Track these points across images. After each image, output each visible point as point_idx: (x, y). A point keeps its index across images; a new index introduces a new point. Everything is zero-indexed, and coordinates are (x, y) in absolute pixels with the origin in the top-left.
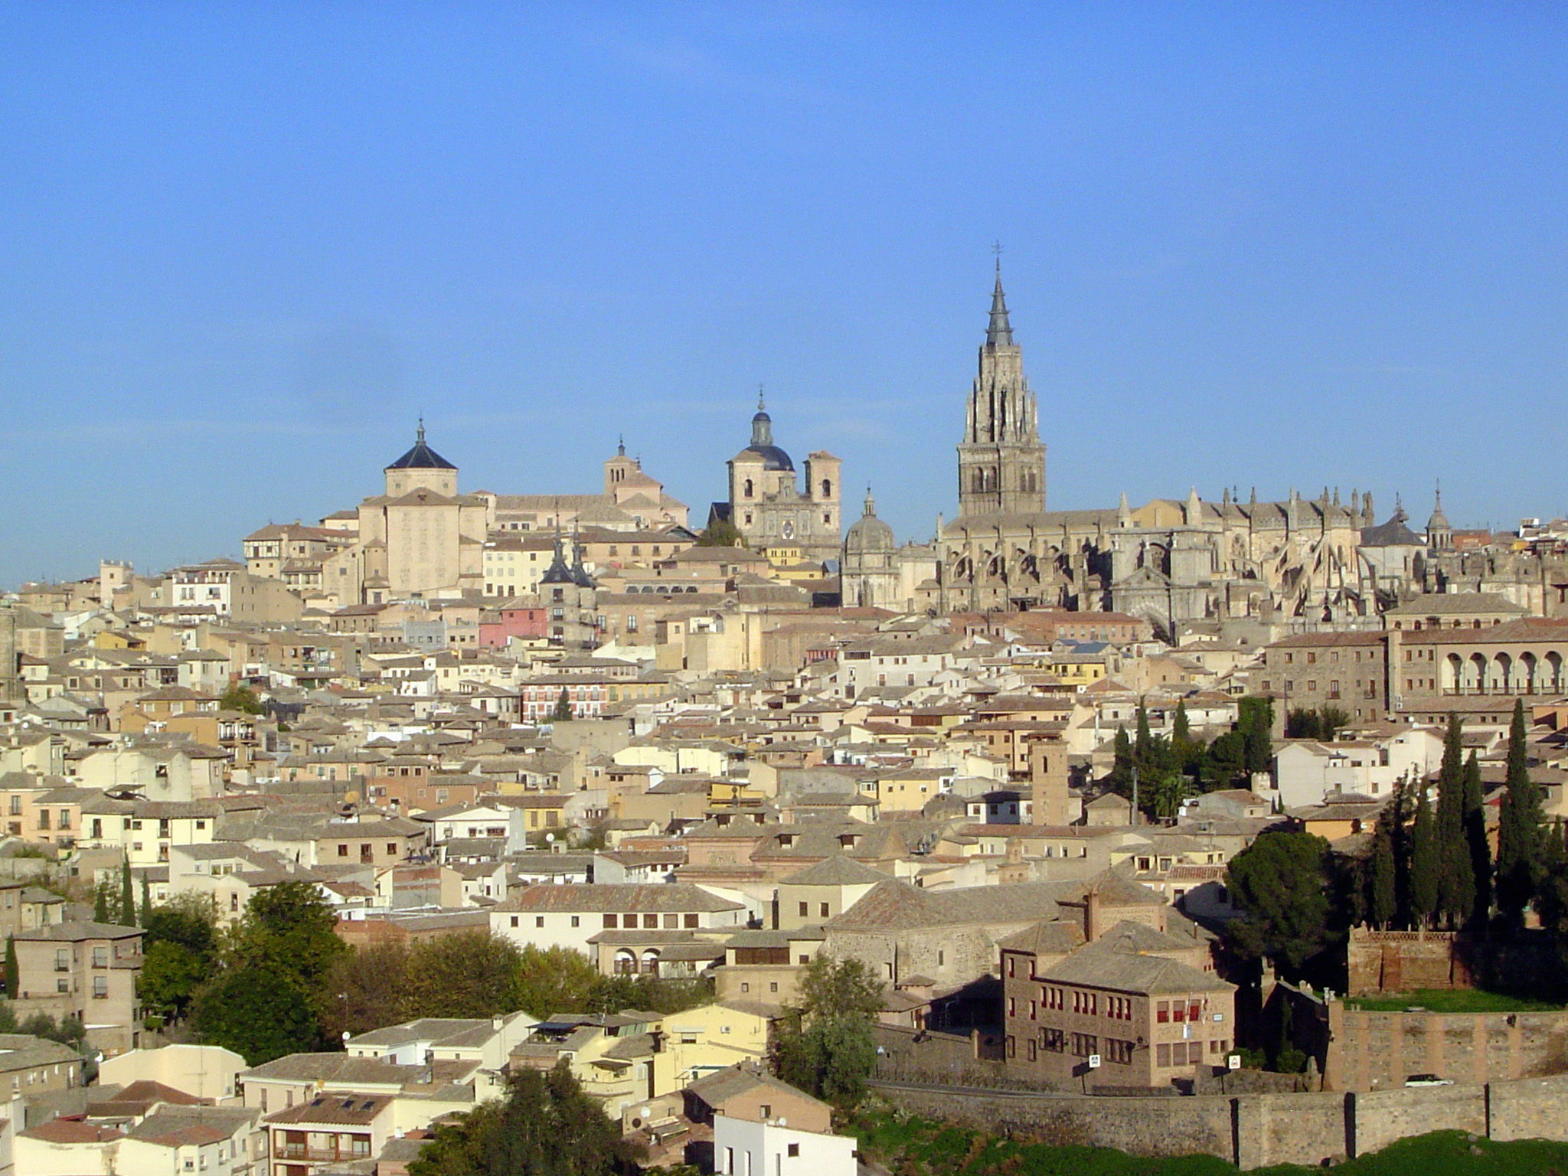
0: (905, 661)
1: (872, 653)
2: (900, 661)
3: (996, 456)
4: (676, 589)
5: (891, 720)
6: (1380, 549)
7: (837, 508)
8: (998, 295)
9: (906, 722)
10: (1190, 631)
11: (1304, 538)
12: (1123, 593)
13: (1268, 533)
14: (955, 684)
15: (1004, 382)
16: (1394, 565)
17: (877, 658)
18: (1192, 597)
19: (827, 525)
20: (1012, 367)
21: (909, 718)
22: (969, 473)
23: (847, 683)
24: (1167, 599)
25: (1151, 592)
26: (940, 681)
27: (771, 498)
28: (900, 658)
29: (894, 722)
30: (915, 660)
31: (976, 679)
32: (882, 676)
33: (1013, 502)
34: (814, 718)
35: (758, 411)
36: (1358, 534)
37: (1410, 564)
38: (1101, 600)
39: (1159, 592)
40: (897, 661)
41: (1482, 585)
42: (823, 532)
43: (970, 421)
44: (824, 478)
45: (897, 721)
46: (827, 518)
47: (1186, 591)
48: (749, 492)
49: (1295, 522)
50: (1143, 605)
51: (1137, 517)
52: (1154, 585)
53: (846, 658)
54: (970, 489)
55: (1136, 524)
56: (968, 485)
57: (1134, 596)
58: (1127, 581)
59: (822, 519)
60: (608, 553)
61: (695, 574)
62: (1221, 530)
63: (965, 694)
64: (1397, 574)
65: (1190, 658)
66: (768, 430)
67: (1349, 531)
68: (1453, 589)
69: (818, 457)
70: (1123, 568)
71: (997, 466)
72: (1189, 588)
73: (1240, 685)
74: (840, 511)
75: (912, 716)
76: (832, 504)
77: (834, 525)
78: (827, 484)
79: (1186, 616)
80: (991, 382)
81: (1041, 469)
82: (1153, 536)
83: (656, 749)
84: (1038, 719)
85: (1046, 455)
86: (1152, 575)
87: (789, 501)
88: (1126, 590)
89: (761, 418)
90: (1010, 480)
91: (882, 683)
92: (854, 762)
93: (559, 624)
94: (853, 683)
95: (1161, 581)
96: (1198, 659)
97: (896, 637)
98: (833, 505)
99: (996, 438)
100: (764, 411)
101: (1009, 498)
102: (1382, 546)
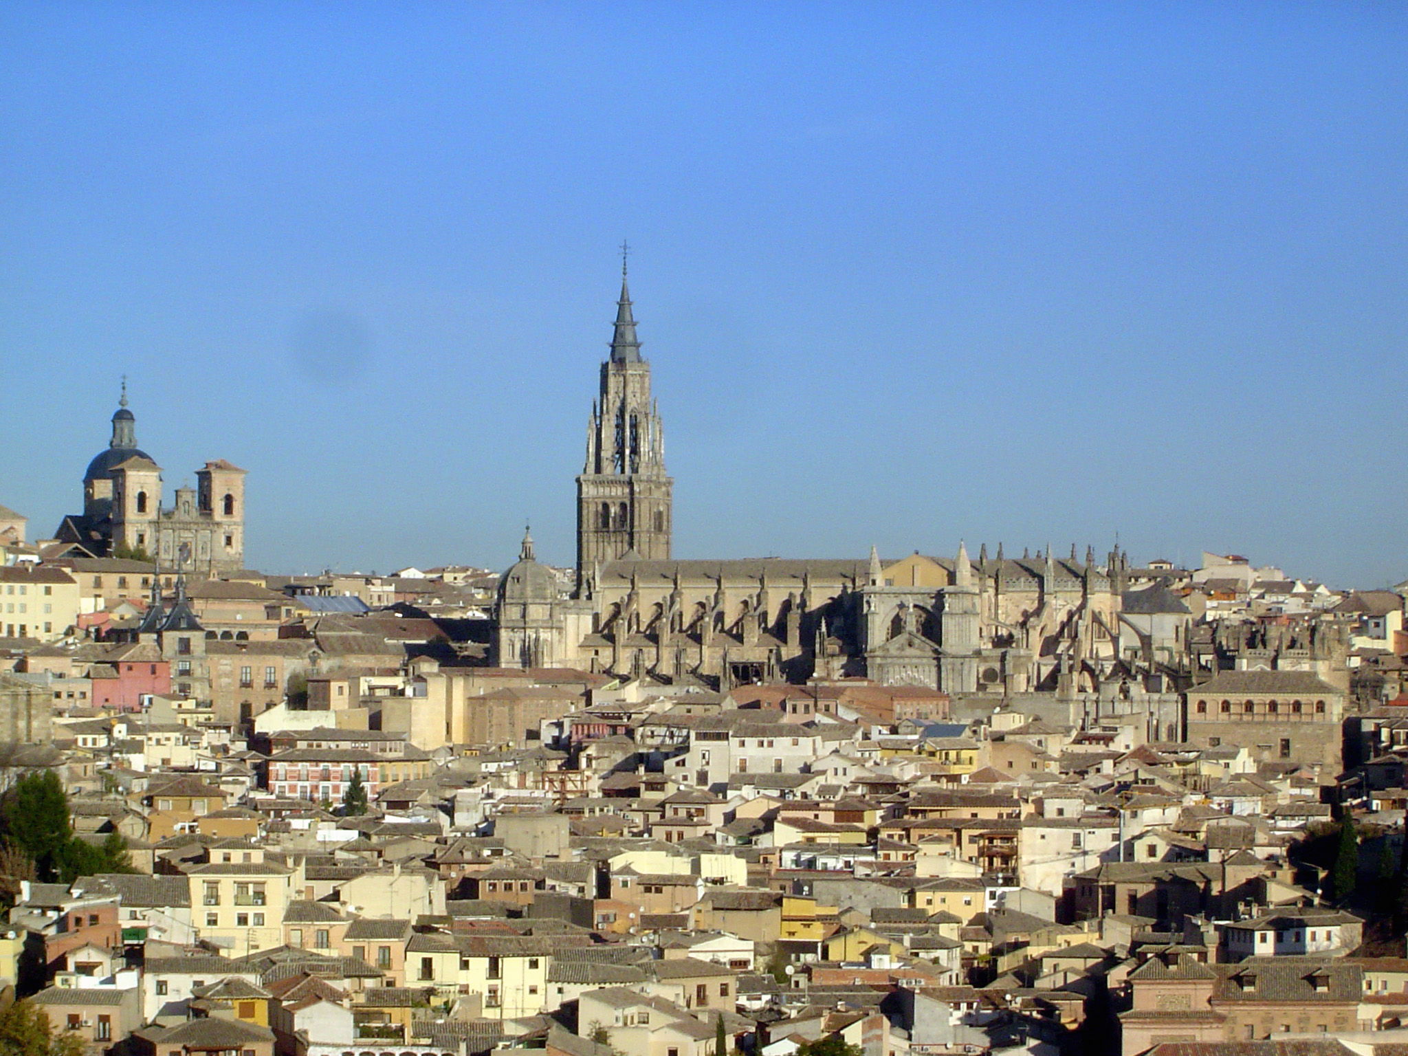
0: (771, 744)
1: (731, 733)
2: (765, 744)
3: (627, 490)
4: (227, 635)
5: (809, 815)
6: (1147, 617)
7: (240, 529)
8: (624, 303)
9: (827, 818)
10: (998, 709)
11: (1061, 602)
12: (878, 661)
13: (1015, 595)
14: (840, 772)
15: (634, 404)
16: (1164, 635)
17: (737, 739)
18: (966, 667)
19: (228, 549)
20: (642, 388)
21: (832, 813)
22: (592, 508)
23: (699, 768)
24: (934, 670)
25: (915, 661)
26: (821, 768)
27: (169, 515)
28: (766, 740)
29: (812, 817)
30: (783, 743)
31: (863, 766)
32: (743, 761)
33: (648, 548)
34: (697, 810)
35: (119, 407)
36: (1119, 598)
37: (1182, 635)
38: (843, 667)
39: (925, 661)
40: (761, 744)
41: (1280, 662)
42: (225, 558)
43: (592, 449)
44: (226, 492)
45: (816, 816)
46: (229, 541)
47: (960, 661)
48: (142, 505)
49: (1051, 584)
50: (904, 675)
51: (892, 572)
52: (918, 653)
53: (697, 739)
54: (592, 527)
55: (889, 582)
56: (590, 522)
57: (893, 665)
58: (881, 648)
59: (223, 541)
60: (92, 584)
61: (239, 617)
62: (977, 591)
63: (855, 785)
64: (1167, 644)
65: (1030, 742)
66: (131, 431)
67: (1109, 595)
68: (1243, 665)
69: (218, 467)
70: (877, 632)
71: (628, 503)
72: (965, 657)
73: (1151, 777)
74: (244, 532)
75: (835, 811)
76: (235, 523)
77: (237, 547)
78: (229, 500)
79: (958, 689)
80: (618, 404)
81: (668, 507)
82: (915, 597)
83: (664, 853)
84: (979, 817)
85: (672, 490)
86: (916, 641)
87: (187, 518)
88: (884, 657)
89: (122, 416)
90: (643, 520)
91: (743, 769)
92: (819, 866)
93: (185, 679)
94: (706, 768)
95: (928, 648)
96: (1040, 743)
97: (689, 711)
98: (235, 525)
99: (627, 469)
100: (127, 408)
101: (642, 538)
102: (1150, 613)
